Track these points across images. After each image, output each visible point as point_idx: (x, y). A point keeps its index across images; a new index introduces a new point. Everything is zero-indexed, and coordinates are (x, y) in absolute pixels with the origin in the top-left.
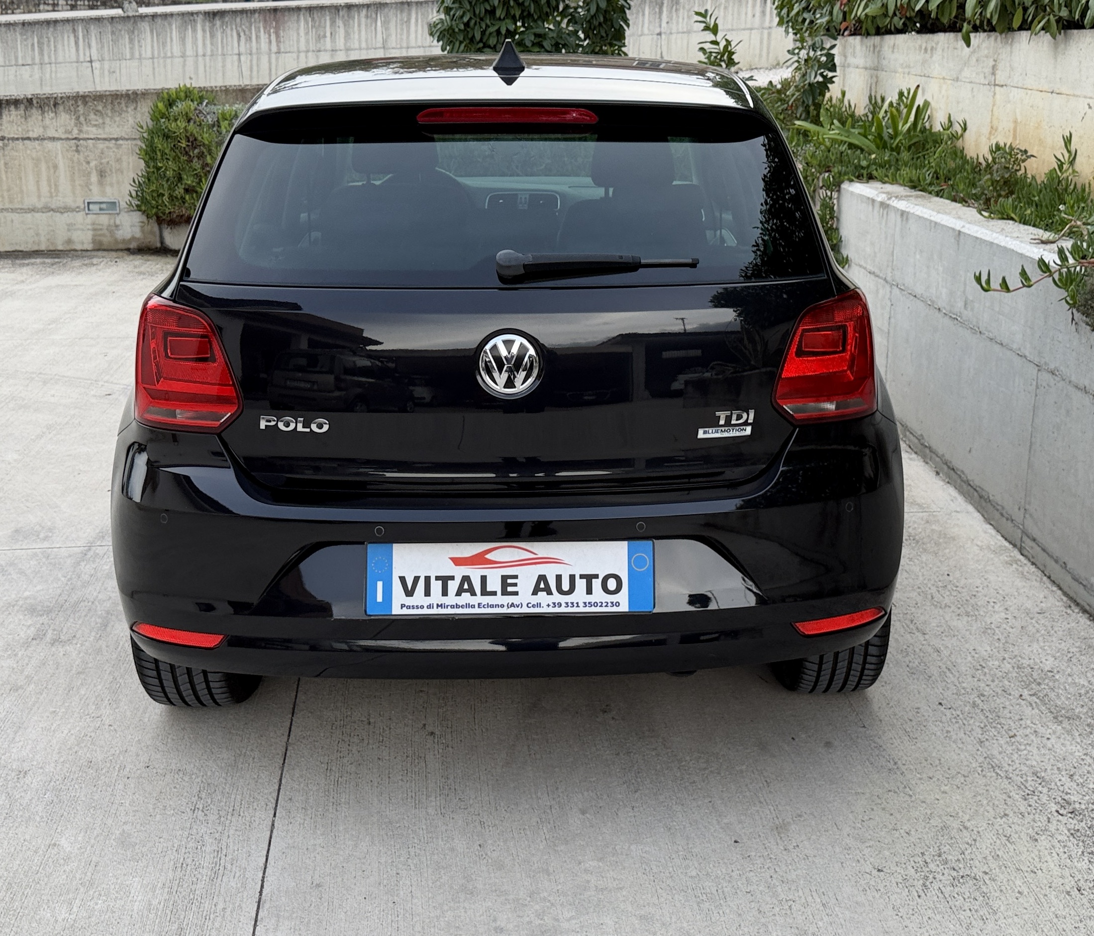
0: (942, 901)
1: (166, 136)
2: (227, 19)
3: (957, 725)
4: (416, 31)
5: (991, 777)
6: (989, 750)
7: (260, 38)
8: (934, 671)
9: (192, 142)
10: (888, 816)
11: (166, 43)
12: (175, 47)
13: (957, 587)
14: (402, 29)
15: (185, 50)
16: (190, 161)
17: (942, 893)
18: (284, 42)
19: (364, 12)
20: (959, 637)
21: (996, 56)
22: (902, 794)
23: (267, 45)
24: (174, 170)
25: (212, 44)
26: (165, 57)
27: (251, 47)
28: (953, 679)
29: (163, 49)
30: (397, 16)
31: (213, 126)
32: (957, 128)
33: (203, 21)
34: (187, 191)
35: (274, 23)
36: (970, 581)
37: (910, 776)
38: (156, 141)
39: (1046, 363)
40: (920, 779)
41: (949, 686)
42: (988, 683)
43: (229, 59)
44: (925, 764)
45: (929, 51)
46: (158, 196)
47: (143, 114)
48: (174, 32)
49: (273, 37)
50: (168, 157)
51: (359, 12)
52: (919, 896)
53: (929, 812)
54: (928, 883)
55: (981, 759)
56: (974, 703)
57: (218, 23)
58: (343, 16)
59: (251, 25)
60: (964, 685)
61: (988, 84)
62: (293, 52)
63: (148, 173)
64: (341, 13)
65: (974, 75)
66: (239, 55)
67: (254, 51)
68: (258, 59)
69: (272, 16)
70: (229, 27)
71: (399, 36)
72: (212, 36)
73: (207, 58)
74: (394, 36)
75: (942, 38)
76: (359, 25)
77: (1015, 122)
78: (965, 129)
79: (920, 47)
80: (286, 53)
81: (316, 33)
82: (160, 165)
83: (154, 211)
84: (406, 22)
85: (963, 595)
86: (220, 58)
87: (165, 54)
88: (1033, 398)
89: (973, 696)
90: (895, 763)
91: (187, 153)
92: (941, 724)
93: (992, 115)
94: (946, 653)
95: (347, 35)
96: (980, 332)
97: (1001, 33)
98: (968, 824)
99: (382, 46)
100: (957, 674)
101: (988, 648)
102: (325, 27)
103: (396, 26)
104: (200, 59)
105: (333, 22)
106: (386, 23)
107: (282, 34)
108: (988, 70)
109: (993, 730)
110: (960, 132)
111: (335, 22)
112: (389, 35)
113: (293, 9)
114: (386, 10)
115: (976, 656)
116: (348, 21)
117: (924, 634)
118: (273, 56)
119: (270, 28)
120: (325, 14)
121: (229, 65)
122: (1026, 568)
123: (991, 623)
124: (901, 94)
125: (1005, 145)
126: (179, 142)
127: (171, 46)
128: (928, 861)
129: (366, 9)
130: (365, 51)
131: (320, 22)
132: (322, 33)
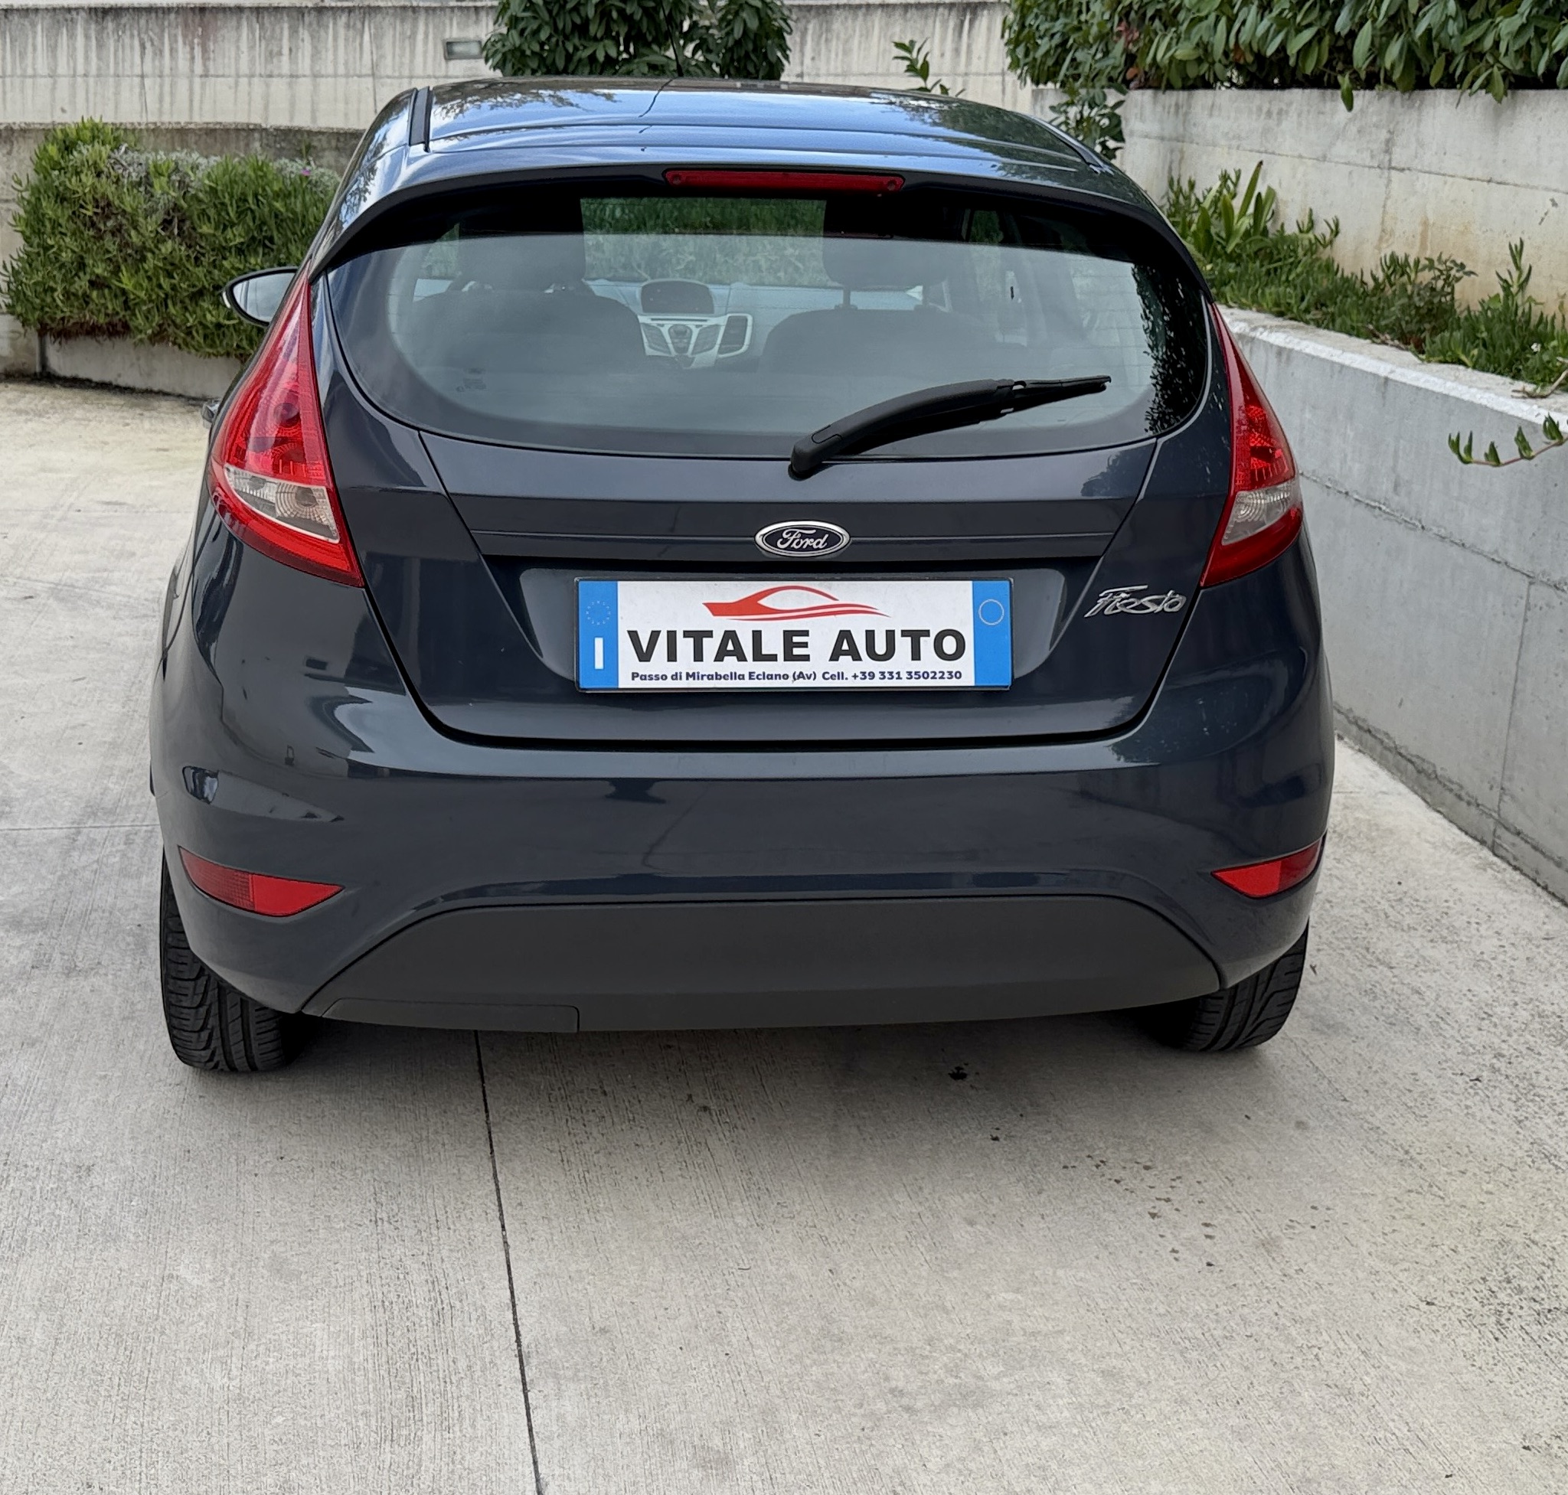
0: (1532, 1344)
1: (61, 199)
2: (124, 20)
3: (1478, 1098)
4: (425, 52)
5: (1549, 1170)
6: (1533, 1132)
7: (177, 51)
8: (1422, 1021)
9: (103, 209)
10: (1419, 1227)
11: (26, 53)
12: (39, 60)
13: (1417, 900)
14: (403, 49)
15: (56, 66)
16: (99, 237)
17: (1527, 1333)
18: (214, 60)
19: (343, 19)
20: (1443, 972)
21: (1391, 126)
22: (1428, 1195)
23: (188, 63)
24: (73, 252)
25: (99, 58)
26: (24, 76)
27: (162, 66)
28: (1452, 1032)
29: (21, 63)
30: (395, 28)
31: (139, 184)
32: (1322, 230)
33: (87, 22)
34: (92, 284)
35: (200, 30)
36: (1433, 892)
37: (1434, 1171)
38: (44, 204)
39: (1544, 573)
40: (1450, 1174)
41: (1449, 1042)
42: (1505, 1037)
43: (125, 83)
44: (1449, 1152)
45: (1275, 116)
46: (45, 291)
47: (21, 161)
48: (39, 39)
49: (198, 51)
50: (63, 230)
51: (335, 19)
52: (1497, 1339)
53: (1476, 1221)
54: (1503, 1321)
55: (1526, 1146)
56: (1492, 1066)
57: (110, 25)
58: (310, 24)
59: (163, 31)
60: (1471, 1040)
61: (1379, 167)
62: (229, 76)
63: (28, 254)
64: (307, 19)
65: (1353, 152)
66: (142, 76)
67: (167, 71)
68: (173, 85)
69: (197, 20)
70: (128, 33)
71: (397, 58)
72: (100, 46)
73: (91, 80)
74: (389, 58)
75: (1296, 95)
76: (335, 39)
77: (1425, 223)
78: (1336, 232)
79: (1260, 109)
80: (218, 76)
81: (267, 46)
82: (50, 242)
83: (37, 314)
84: (410, 37)
85: (1429, 911)
86: (111, 80)
87: (25, 70)
88: (1520, 625)
89: (1487, 1057)
90: (1407, 1152)
91: (93, 225)
92: (1455, 1098)
93: (1384, 212)
94: (1430, 995)
95: (316, 54)
96: (1423, 527)
97: (1404, 92)
98: (1536, 1237)
99: (370, 72)
100: (1454, 1024)
101: (1488, 988)
102: (281, 40)
103: (394, 43)
104: (79, 80)
105: (294, 31)
106: (377, 38)
107: (212, 47)
108: (1378, 146)
109: (1530, 1104)
110: (1328, 237)
111: (297, 32)
112: (382, 57)
113: (230, 8)
114: (379, 17)
115: (1475, 999)
116: (318, 32)
117: (1392, 968)
118: (197, 81)
119: (194, 37)
120: (282, 18)
121: (125, 94)
122: (1508, 876)
123: (1482, 953)
124: (1225, 178)
125: (1407, 257)
126: (82, 206)
127: (34, 58)
128: (1495, 1289)
129: (346, 14)
130: (343, 80)
131: (273, 30)
132: (276, 50)
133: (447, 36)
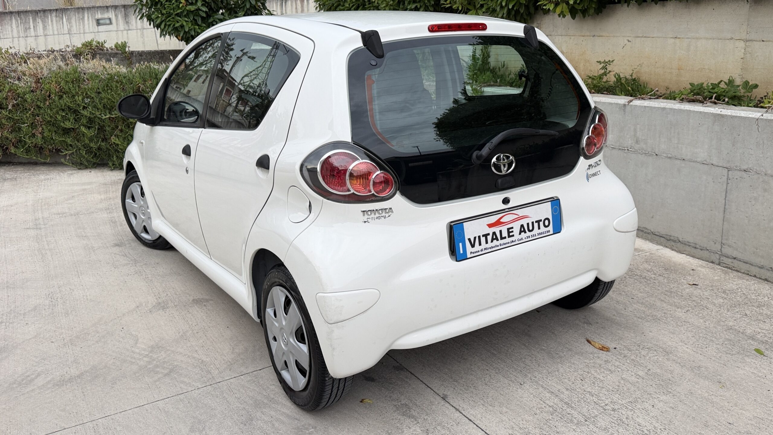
4: (89, 24)
14: (80, 23)
19: (54, 14)
30: (75, 16)
51: (51, 14)
58: (41, 17)
64: (39, 15)
71: (78, 26)
74: (74, 27)
76: (52, 21)
81: (24, 25)
84: (82, 19)
95: (45, 28)
99: (68, 32)
102: (29, 23)
103: (76, 21)
105: (34, 20)
106: (69, 20)
111: (36, 19)
112: (71, 26)
114: (69, 12)
116: (44, 19)
120: (29, 15)
129: (55, 12)
130: (57, 36)
131: (26, 19)
132: (28, 27)
133: (97, 17)
